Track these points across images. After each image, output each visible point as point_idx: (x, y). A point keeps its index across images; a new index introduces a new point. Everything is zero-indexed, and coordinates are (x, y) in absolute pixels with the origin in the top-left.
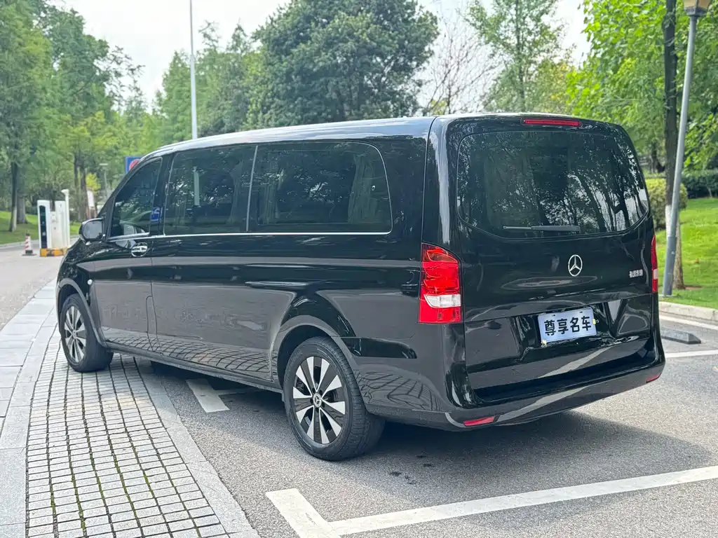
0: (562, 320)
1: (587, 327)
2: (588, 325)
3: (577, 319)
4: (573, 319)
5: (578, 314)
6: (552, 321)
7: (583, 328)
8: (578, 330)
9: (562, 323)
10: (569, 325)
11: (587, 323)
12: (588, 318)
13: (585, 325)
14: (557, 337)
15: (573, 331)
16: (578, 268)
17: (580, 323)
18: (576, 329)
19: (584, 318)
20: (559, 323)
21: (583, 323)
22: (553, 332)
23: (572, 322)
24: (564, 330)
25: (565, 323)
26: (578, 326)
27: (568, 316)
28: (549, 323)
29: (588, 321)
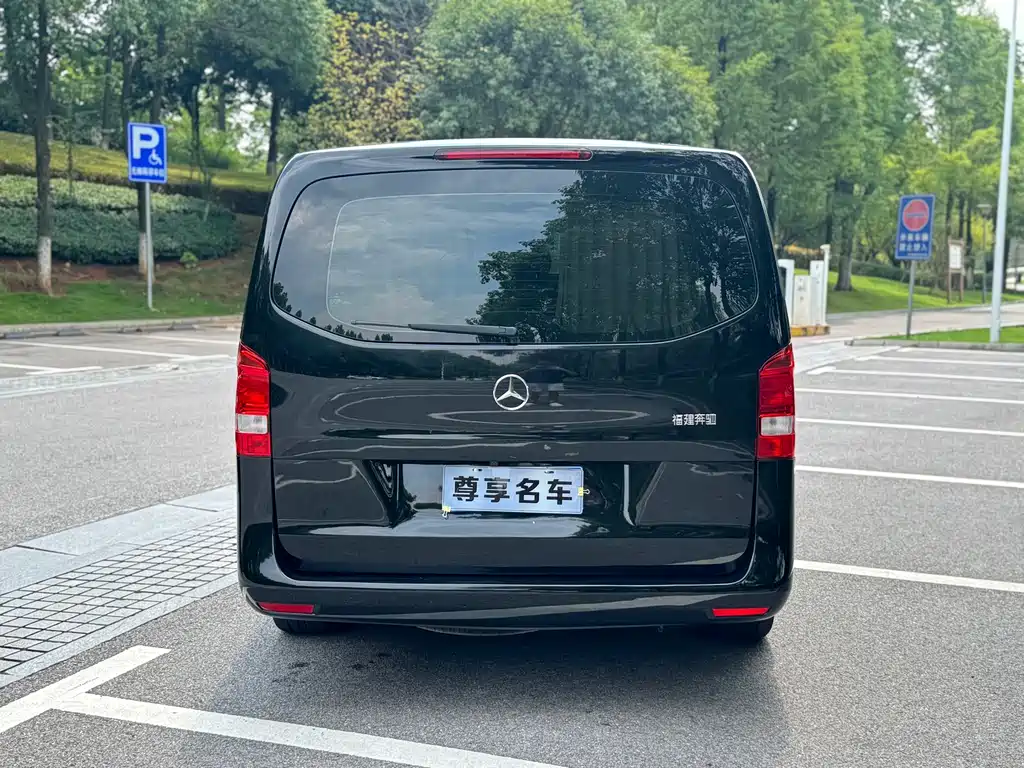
0: (497, 479)
1: (559, 499)
2: (564, 495)
3: (536, 482)
4: (527, 481)
5: (543, 475)
6: (472, 478)
7: (550, 498)
8: (535, 501)
9: (498, 483)
10: (513, 489)
11: (560, 491)
12: (568, 483)
13: (554, 495)
14: (479, 505)
15: (522, 501)
17: (542, 489)
18: (529, 498)
19: (554, 483)
20: (490, 484)
21: (552, 491)
22: (472, 496)
23: (521, 485)
24: (499, 496)
25: (504, 485)
26: (537, 495)
27: (515, 474)
28: (465, 481)
29: (565, 488)
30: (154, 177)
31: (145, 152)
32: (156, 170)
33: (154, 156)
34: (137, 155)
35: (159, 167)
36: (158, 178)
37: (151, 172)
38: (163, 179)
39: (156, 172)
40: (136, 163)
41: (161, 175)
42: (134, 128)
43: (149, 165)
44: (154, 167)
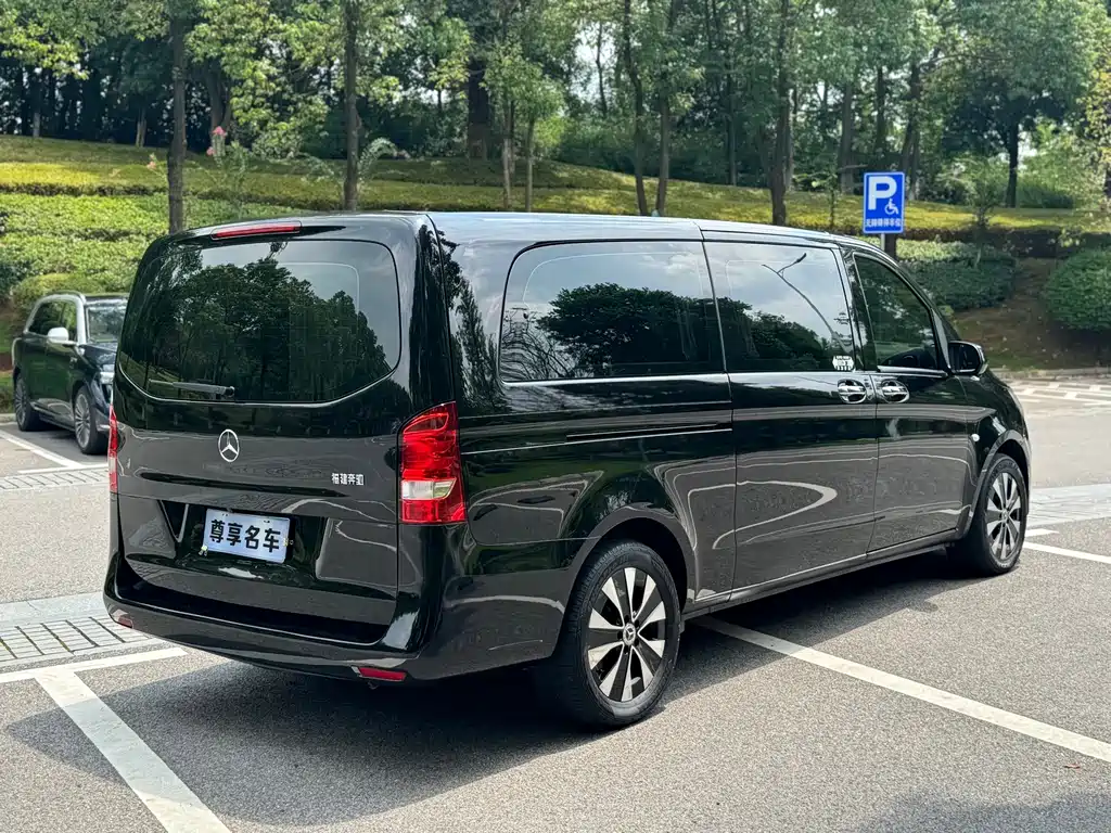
0: (235, 525)
1: (271, 547)
2: (275, 544)
3: (258, 530)
4: (252, 528)
5: (262, 523)
6: (221, 522)
7: (265, 545)
8: (256, 548)
9: (235, 528)
10: (243, 535)
11: (272, 540)
12: (279, 533)
13: (268, 543)
14: (223, 547)
15: (248, 546)
16: (234, 450)
17: (261, 536)
18: (252, 543)
19: (269, 532)
20: (231, 529)
21: (267, 539)
22: (220, 539)
23: (248, 531)
24: (235, 540)
25: (239, 530)
26: (257, 541)
27: (246, 522)
28: (218, 524)
29: (276, 537)
30: (889, 228)
31: (881, 203)
32: (892, 220)
33: (891, 205)
34: (872, 206)
35: (896, 216)
36: (896, 228)
37: (887, 222)
38: (899, 228)
39: (892, 222)
40: (870, 215)
41: (898, 225)
42: (871, 179)
43: (884, 216)
44: (890, 217)
